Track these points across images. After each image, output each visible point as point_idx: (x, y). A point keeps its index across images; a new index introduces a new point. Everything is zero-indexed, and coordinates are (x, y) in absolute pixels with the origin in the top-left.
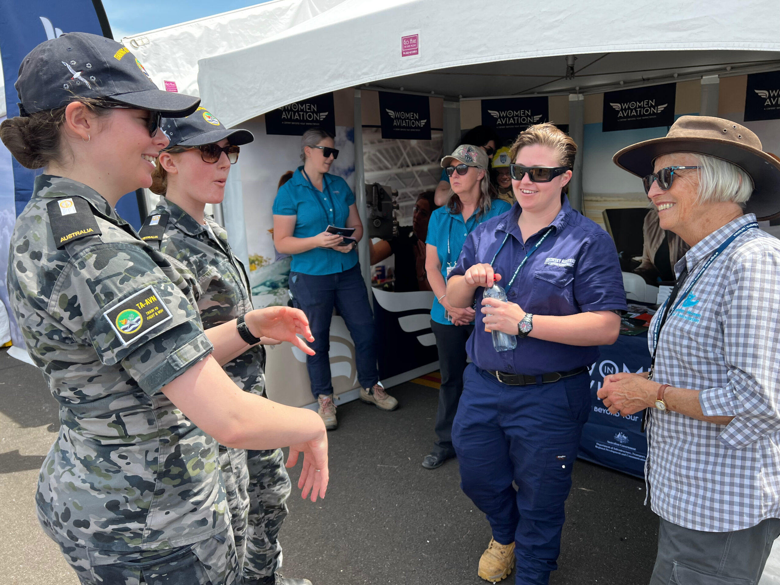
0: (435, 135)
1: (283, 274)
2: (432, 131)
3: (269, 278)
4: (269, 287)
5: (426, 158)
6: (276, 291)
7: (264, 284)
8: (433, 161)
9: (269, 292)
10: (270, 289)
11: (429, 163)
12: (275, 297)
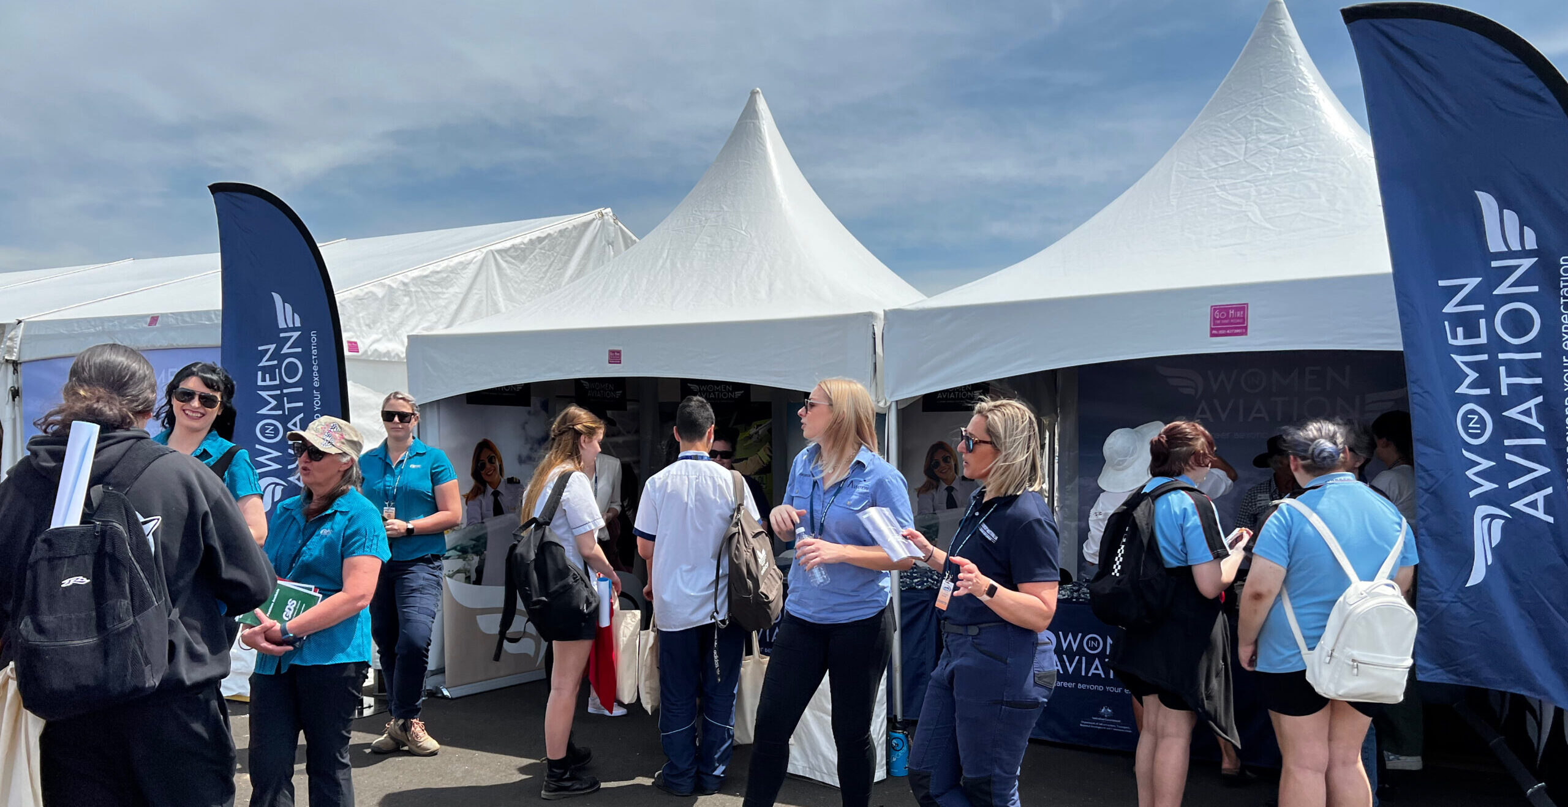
0: (630, 407)
1: (472, 540)
2: (628, 403)
3: (460, 543)
4: (459, 551)
5: (621, 429)
6: (465, 556)
7: (455, 548)
8: (628, 432)
9: (459, 557)
10: (460, 553)
11: (624, 435)
12: (464, 562)
